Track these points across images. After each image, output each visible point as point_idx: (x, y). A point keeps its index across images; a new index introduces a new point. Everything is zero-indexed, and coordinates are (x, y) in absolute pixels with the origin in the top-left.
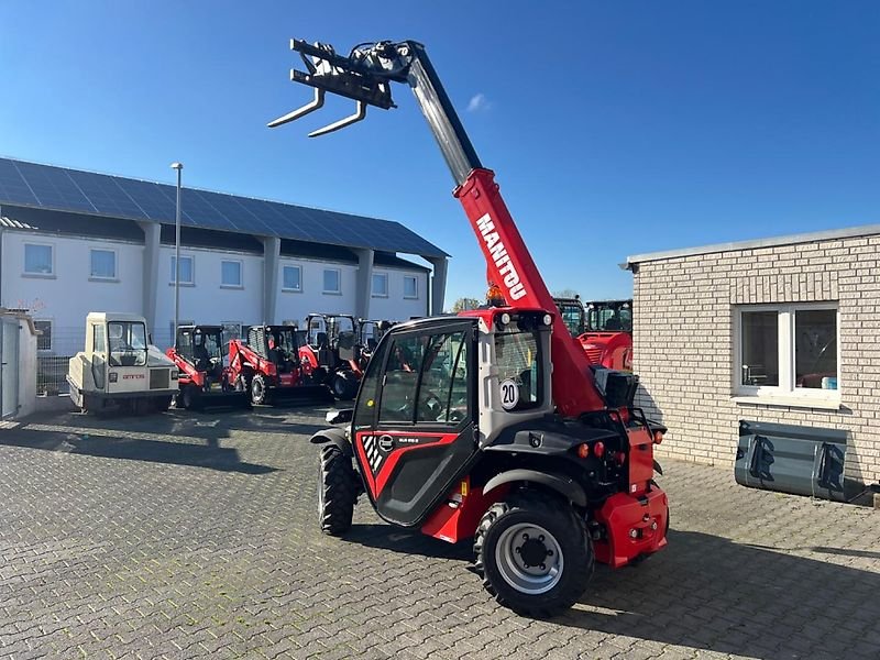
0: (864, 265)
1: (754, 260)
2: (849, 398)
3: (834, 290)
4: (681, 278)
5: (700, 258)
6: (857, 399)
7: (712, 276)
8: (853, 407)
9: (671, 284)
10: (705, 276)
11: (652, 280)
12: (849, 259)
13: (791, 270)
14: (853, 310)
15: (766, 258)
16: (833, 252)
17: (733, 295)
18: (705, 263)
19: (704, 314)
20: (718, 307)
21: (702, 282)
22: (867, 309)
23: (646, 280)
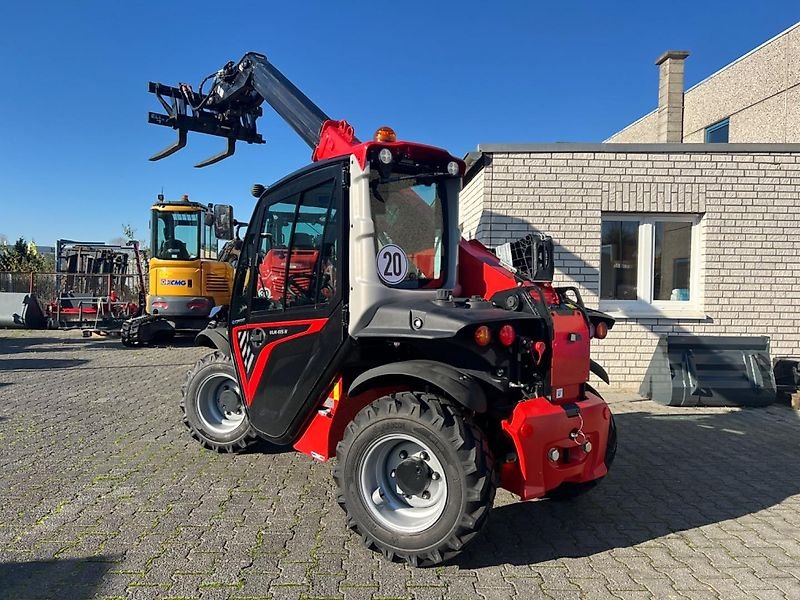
0: (728, 180)
1: (628, 164)
2: (711, 308)
3: (702, 203)
4: (546, 177)
5: (569, 156)
6: (718, 308)
7: (583, 178)
8: (714, 316)
9: (533, 184)
10: (574, 177)
11: (510, 177)
12: (716, 173)
13: (664, 179)
14: (718, 223)
15: (640, 164)
16: (703, 165)
17: (605, 201)
18: (574, 163)
19: (572, 221)
20: (588, 213)
21: (569, 185)
22: (729, 223)
23: (501, 176)
